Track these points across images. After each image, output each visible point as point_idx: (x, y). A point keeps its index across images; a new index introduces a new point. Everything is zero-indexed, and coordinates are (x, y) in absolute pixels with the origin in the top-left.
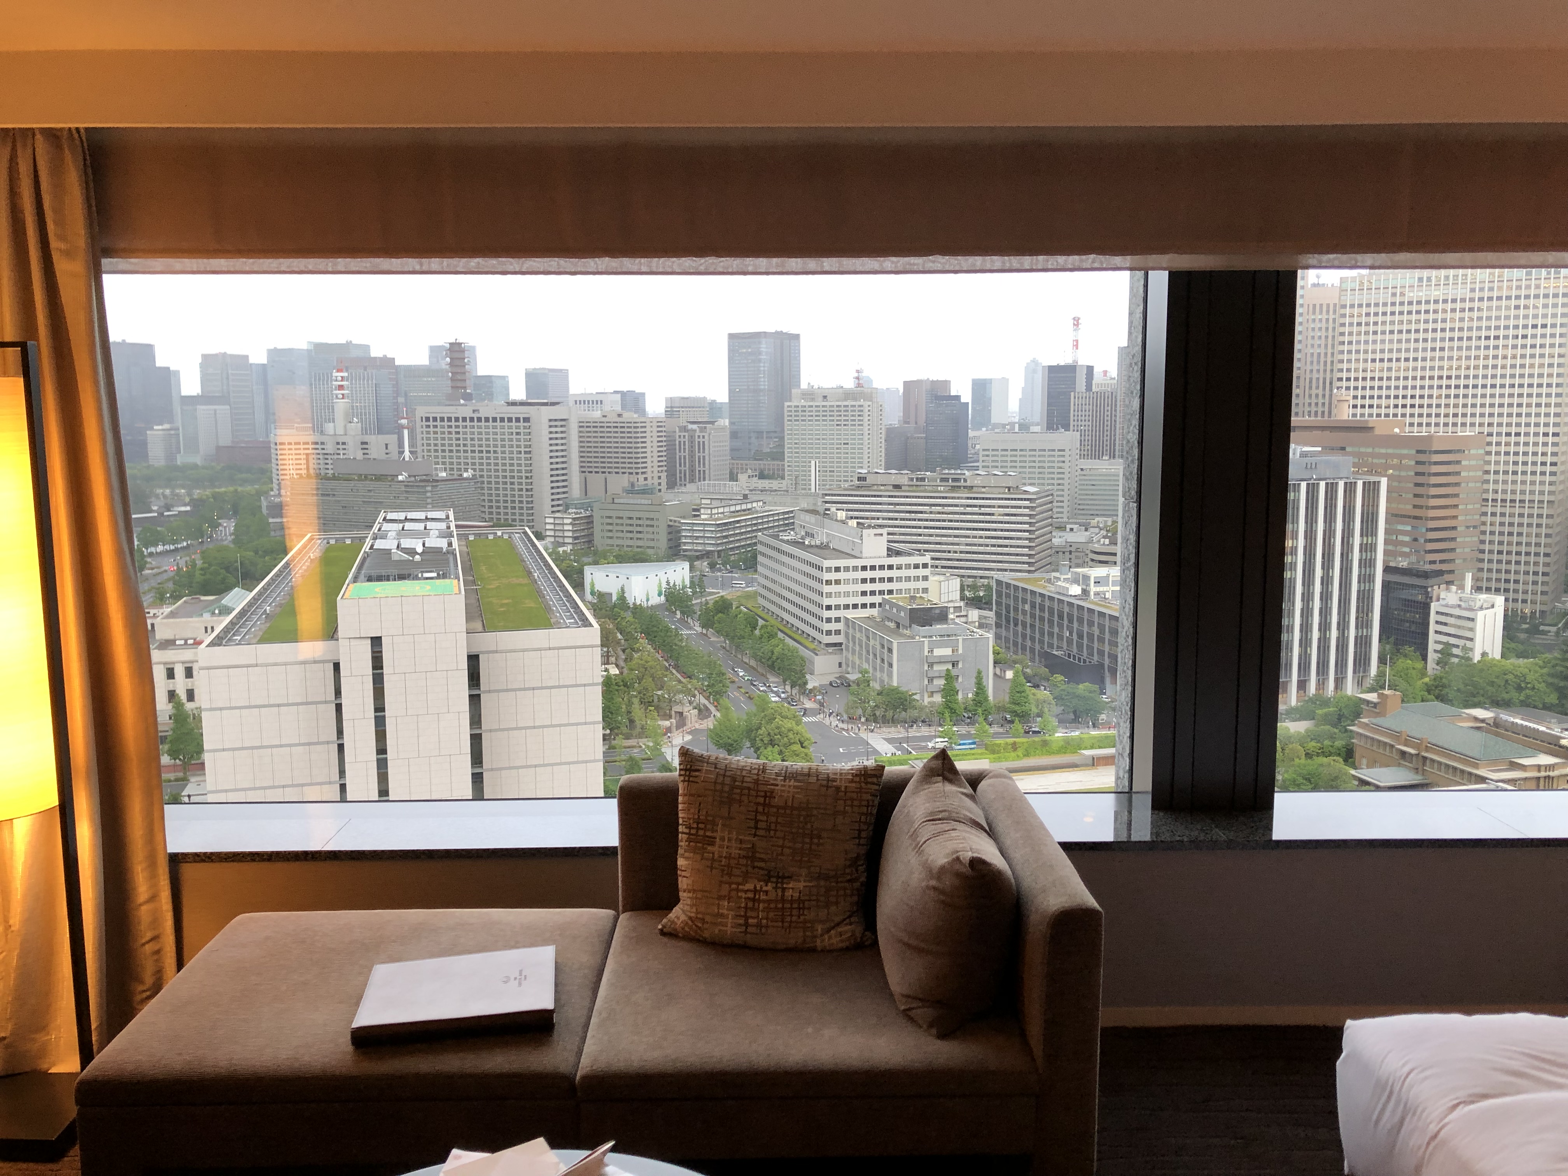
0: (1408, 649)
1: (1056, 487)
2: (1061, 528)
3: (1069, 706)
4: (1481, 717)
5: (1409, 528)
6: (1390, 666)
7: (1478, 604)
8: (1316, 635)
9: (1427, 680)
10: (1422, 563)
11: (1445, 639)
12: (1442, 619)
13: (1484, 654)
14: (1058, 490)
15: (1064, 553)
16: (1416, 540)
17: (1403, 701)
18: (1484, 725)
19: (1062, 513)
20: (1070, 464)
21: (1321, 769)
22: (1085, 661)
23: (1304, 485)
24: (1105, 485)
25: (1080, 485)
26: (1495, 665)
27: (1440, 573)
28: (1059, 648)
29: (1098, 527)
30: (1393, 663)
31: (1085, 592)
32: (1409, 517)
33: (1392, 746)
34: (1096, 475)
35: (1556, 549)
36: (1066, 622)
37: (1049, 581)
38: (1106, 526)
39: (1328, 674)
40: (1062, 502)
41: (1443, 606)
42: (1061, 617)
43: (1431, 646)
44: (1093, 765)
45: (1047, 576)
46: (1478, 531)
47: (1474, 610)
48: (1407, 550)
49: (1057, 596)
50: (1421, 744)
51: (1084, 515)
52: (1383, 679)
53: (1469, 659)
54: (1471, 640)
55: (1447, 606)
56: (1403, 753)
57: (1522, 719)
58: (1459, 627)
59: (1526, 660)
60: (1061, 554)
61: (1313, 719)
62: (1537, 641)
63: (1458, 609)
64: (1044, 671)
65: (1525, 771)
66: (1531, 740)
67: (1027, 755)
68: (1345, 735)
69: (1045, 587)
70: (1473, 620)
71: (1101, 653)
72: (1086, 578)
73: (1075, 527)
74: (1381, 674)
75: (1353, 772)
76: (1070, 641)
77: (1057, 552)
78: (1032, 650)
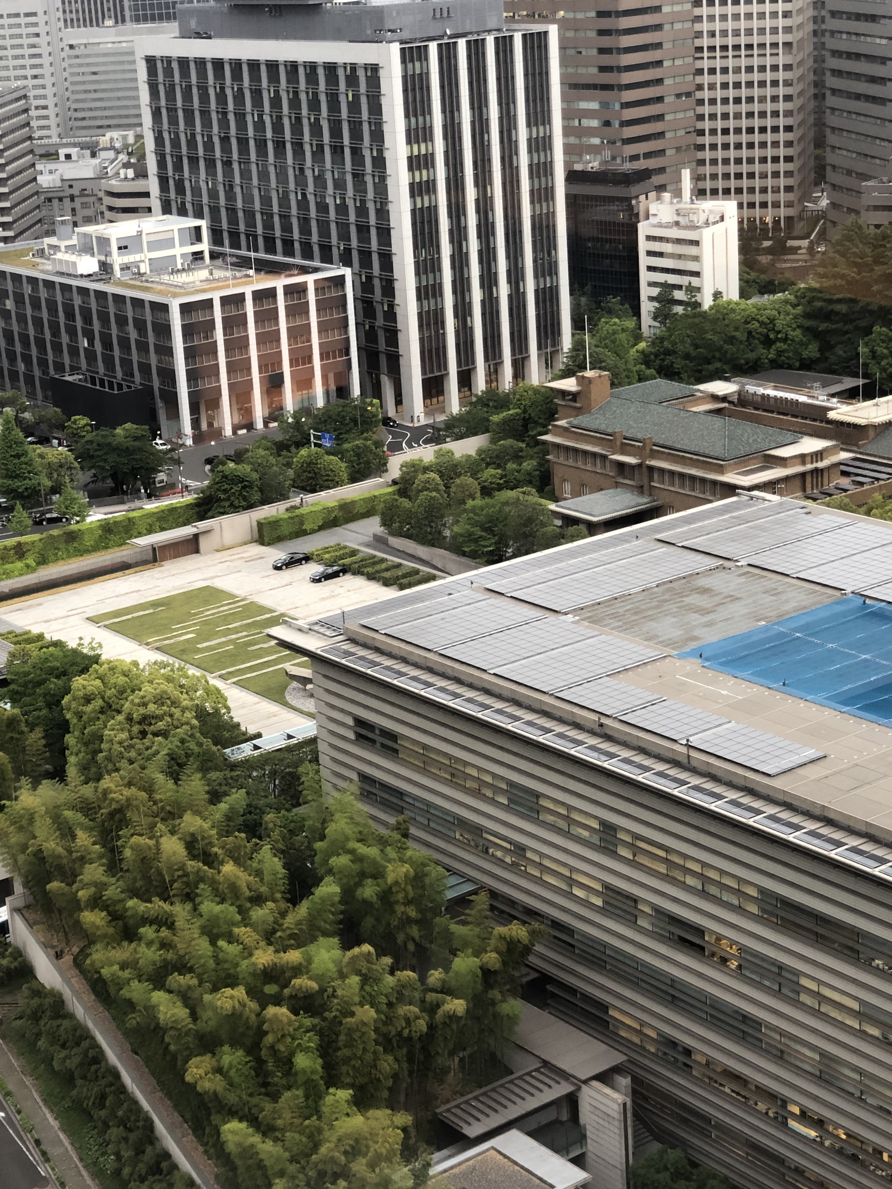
0: (614, 301)
1: (30, 82)
2: (51, 155)
3: (103, 468)
4: (720, 393)
5: (594, 105)
6: (590, 331)
7: (702, 218)
8: (477, 295)
9: (642, 345)
10: (619, 161)
11: (661, 277)
12: (656, 246)
13: (717, 295)
14: (35, 87)
15: (61, 199)
16: (607, 123)
17: (613, 385)
18: (725, 405)
19: (48, 127)
20: (48, 38)
21: (507, 509)
22: (120, 387)
23: (433, 48)
24: (115, 72)
25: (72, 74)
26: (733, 310)
27: (644, 175)
28: (74, 369)
29: (112, 148)
30: (594, 324)
31: (105, 267)
32: (595, 87)
33: (604, 457)
34: (97, 55)
35: (800, 117)
36: (79, 323)
37: (41, 253)
38: (126, 146)
39: (500, 356)
40: (45, 107)
41: (654, 226)
42: (70, 315)
43: (645, 292)
44: (155, 560)
45: (35, 244)
46: (692, 101)
47: (698, 227)
48: (596, 141)
49: (57, 279)
50: (644, 447)
51: (84, 128)
52: (582, 353)
53: (697, 305)
54: (697, 274)
55: (660, 225)
56: (621, 466)
57: (776, 388)
58: (680, 257)
59: (771, 297)
60: (55, 202)
61: (487, 431)
62: (784, 265)
63: (675, 228)
64: (53, 411)
65: (785, 466)
66: (789, 418)
67: (43, 561)
68: (536, 450)
69: (34, 265)
70: (696, 243)
71: (145, 369)
72: (103, 242)
73: (74, 151)
74: (578, 346)
75: (553, 507)
76: (90, 355)
77: (50, 200)
78: (30, 380)
